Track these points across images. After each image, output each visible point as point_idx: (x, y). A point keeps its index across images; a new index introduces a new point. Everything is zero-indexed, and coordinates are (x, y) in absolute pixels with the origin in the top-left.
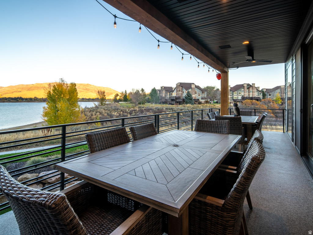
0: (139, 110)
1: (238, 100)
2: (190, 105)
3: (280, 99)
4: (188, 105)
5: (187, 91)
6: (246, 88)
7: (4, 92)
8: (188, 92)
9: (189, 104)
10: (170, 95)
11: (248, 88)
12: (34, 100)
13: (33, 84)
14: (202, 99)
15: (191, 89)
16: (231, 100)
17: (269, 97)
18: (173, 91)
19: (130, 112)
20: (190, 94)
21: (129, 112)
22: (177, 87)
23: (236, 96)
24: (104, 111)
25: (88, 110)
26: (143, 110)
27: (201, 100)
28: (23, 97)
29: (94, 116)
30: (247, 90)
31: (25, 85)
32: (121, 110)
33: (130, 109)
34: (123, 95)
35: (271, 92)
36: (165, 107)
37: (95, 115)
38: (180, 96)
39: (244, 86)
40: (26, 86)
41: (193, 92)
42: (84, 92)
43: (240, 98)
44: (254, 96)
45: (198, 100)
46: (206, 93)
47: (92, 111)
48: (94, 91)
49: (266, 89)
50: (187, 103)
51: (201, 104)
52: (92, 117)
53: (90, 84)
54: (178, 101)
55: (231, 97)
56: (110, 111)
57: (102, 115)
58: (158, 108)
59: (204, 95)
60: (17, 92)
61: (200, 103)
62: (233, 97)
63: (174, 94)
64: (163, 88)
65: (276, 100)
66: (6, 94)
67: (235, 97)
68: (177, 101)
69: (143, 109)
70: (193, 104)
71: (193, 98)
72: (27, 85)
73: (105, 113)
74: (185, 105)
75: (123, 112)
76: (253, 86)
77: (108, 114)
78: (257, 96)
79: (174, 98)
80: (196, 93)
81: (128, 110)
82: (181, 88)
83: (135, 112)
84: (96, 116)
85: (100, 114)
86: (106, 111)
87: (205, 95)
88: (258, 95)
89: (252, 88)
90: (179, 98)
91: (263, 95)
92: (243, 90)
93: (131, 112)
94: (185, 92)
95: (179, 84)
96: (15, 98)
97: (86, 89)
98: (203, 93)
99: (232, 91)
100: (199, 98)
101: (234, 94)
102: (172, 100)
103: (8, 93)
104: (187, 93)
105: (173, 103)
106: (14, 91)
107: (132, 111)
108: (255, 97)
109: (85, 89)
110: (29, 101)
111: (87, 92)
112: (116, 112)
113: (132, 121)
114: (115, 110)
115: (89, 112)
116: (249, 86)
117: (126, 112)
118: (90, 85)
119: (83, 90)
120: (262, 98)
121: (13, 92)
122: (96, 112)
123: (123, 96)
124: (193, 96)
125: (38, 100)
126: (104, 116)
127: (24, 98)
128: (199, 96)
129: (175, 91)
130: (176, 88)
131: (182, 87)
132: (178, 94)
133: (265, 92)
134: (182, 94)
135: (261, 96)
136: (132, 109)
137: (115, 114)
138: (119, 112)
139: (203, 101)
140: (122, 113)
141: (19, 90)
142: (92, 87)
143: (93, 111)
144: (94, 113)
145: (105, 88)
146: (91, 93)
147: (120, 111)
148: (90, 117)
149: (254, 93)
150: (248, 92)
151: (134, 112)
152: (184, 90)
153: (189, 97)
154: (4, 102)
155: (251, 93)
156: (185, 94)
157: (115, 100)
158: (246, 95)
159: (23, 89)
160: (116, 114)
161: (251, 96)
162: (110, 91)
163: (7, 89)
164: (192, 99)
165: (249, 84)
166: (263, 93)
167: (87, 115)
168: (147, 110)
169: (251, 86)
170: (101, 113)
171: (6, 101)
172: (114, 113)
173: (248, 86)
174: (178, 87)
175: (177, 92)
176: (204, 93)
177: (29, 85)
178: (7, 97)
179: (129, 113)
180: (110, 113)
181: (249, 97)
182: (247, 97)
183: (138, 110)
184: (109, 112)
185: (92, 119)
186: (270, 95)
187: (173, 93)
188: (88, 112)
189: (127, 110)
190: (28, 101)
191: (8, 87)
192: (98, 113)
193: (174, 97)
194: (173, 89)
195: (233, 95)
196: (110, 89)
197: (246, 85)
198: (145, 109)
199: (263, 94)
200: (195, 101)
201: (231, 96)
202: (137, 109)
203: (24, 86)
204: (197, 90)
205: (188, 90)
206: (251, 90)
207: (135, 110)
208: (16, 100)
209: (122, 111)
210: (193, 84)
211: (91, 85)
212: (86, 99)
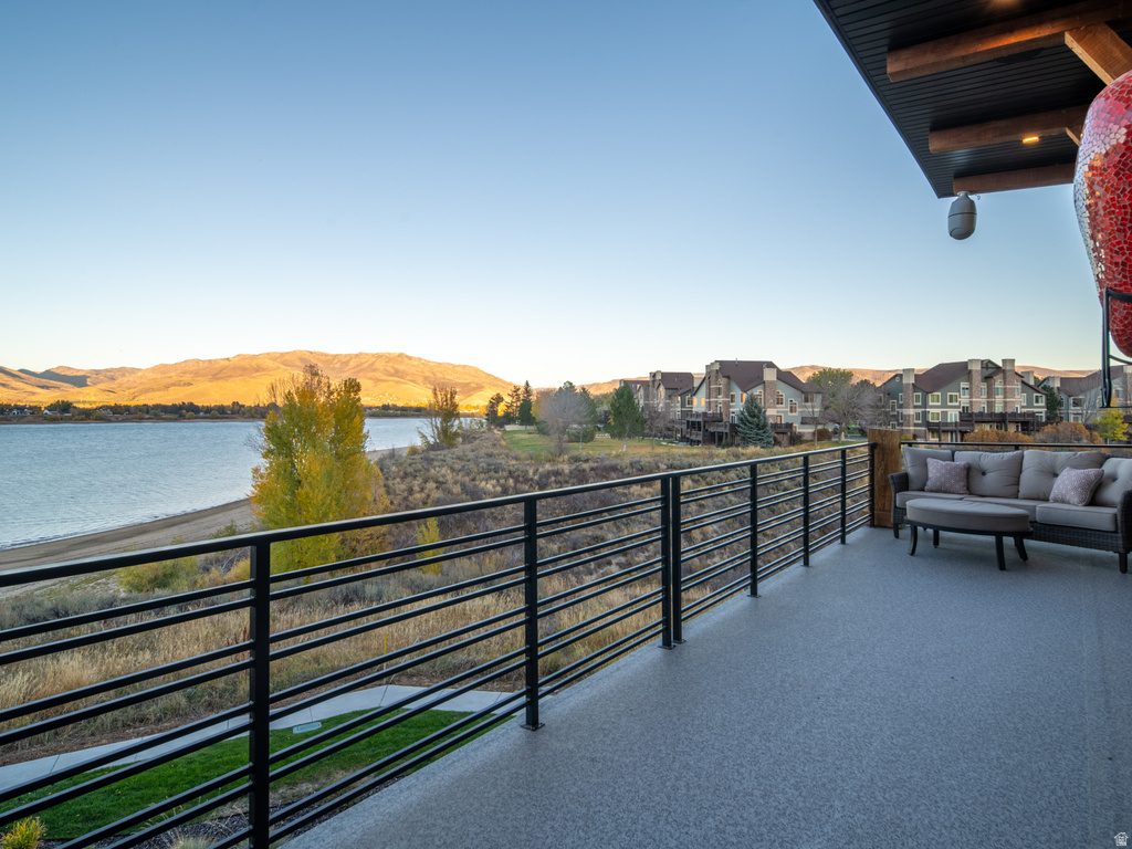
0: (571, 472)
1: (947, 424)
2: (758, 448)
3: (1119, 421)
4: (751, 449)
5: (745, 395)
6: (977, 378)
7: (142, 387)
8: (752, 401)
9: (755, 445)
10: (683, 405)
11: (987, 378)
12: (233, 413)
13: (228, 359)
14: (804, 422)
15: (761, 386)
16: (916, 425)
17: (1073, 409)
18: (695, 392)
19: (540, 478)
20: (756, 407)
21: (536, 478)
22: (707, 379)
23: (939, 411)
24: (449, 477)
25: (399, 471)
26: (584, 470)
27: (799, 429)
28: (199, 403)
29: (418, 495)
30: (984, 386)
31: (204, 362)
32: (510, 472)
33: (541, 470)
34: (518, 400)
35: (1082, 392)
36: (666, 461)
37: (422, 490)
38: (721, 414)
39: (970, 371)
40: (206, 364)
41: (768, 397)
42: (387, 381)
43: (953, 415)
44: (1009, 411)
45: (789, 426)
46: (818, 399)
47: (411, 473)
48: (420, 380)
49: (1062, 379)
50: (746, 441)
51: (802, 442)
52: (410, 498)
53: (410, 354)
54: (712, 429)
55: (918, 415)
56: (471, 477)
57: (444, 490)
58: (639, 462)
59: (813, 407)
60: (180, 385)
61: (796, 440)
62: (925, 414)
63: (699, 404)
64: (659, 377)
65: (1106, 425)
66: (147, 391)
67: (934, 412)
68: (708, 431)
69: (586, 466)
70: (768, 443)
71: (771, 421)
72: (210, 361)
73: (456, 483)
74: (740, 449)
75: (517, 480)
76: (1008, 368)
77: (463, 486)
78: (1023, 407)
79: (700, 420)
80: (779, 401)
81: (535, 473)
82: (723, 381)
83: (560, 478)
84: (424, 495)
85: (437, 488)
86: (459, 477)
87: (815, 408)
88: (1030, 405)
89: (1005, 378)
90: (717, 419)
91: (1047, 404)
92: (964, 385)
93: (544, 480)
94: (738, 399)
95: (717, 367)
96: (174, 405)
97: (397, 373)
98: (806, 400)
99: (921, 390)
100: (794, 418)
101: (931, 404)
102: (693, 425)
103: (153, 390)
104: (747, 401)
105: (693, 437)
106: (170, 381)
107: (548, 474)
108: (1014, 414)
109: (393, 371)
110: (218, 418)
111: (398, 382)
112: (491, 478)
113: (547, 515)
114: (489, 471)
115: (403, 478)
116: (991, 371)
117: (527, 480)
118: (407, 357)
119: (384, 377)
120: (1043, 414)
121: (167, 387)
122: (426, 481)
123: (519, 404)
124: (770, 412)
125: (244, 414)
126: (452, 494)
127: (200, 405)
128: (794, 414)
129: (703, 390)
130: (707, 381)
131: (728, 377)
132: (713, 405)
133: (1055, 391)
134: (727, 405)
135: (1040, 409)
136: (548, 467)
137: (489, 486)
138: (502, 481)
139: (808, 430)
140: (511, 481)
141: (187, 378)
142: (414, 366)
143: (415, 477)
144: (416, 484)
145: (459, 366)
146: (411, 386)
147: (505, 474)
148: (405, 499)
149: (1013, 397)
150: (985, 391)
151: (553, 479)
152: (737, 392)
153: (754, 416)
154: (141, 419)
155: (999, 399)
156: (738, 407)
157: (492, 417)
158: (980, 404)
159: (197, 373)
160: (494, 487)
161: (998, 409)
162: (476, 380)
163: (151, 375)
164: (765, 426)
165: (990, 361)
166: (1047, 395)
167: (395, 491)
168: (599, 472)
169: (998, 368)
170: (440, 484)
171: (147, 416)
172: (483, 484)
173: (987, 368)
174: (713, 379)
175: (709, 396)
176: (812, 401)
177: (216, 361)
178: (150, 403)
179: (538, 484)
180: (471, 485)
181: (991, 414)
182: (981, 414)
183: (567, 471)
184: (467, 479)
185: (411, 505)
186: (1076, 404)
187: (695, 400)
188: (398, 480)
189: (531, 472)
190: (214, 418)
191: (154, 369)
192: (431, 485)
193: (698, 415)
194: (696, 384)
195: (925, 405)
196: (476, 370)
197: (976, 368)
198: (592, 469)
199: (1047, 399)
200: (779, 430)
201: (920, 410)
202: (566, 468)
203: (201, 364)
204: (784, 391)
205: (749, 392)
206: (998, 384)
207: (557, 473)
208: (176, 413)
209: (512, 477)
210: (771, 365)
211: (410, 358)
212: (395, 408)
